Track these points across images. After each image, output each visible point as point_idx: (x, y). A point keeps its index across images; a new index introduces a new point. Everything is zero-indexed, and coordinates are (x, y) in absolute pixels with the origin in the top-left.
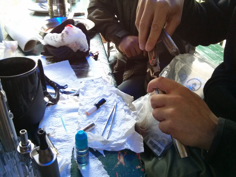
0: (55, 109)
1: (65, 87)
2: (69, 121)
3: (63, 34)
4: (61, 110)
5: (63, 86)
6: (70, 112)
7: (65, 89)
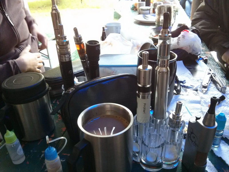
0: (179, 98)
1: (184, 82)
2: (193, 110)
3: (179, 38)
4: (184, 100)
5: (182, 81)
6: (193, 103)
7: (184, 83)
